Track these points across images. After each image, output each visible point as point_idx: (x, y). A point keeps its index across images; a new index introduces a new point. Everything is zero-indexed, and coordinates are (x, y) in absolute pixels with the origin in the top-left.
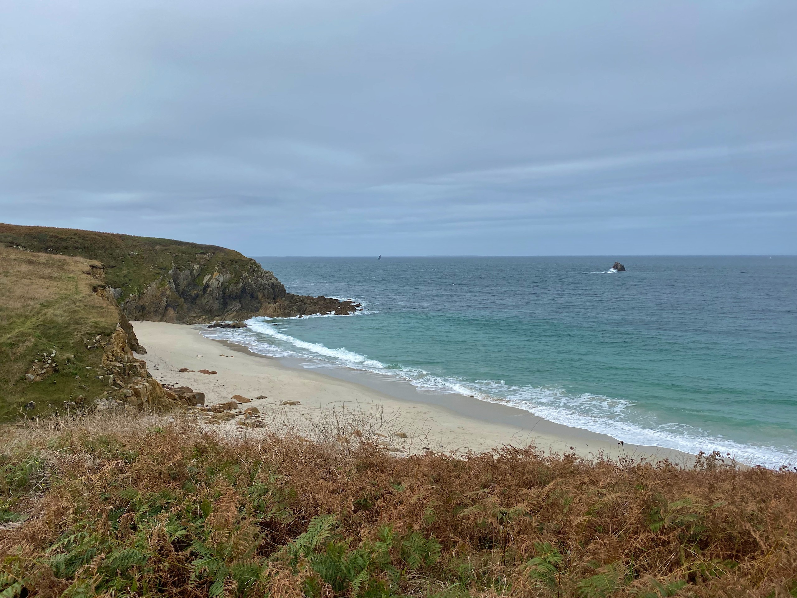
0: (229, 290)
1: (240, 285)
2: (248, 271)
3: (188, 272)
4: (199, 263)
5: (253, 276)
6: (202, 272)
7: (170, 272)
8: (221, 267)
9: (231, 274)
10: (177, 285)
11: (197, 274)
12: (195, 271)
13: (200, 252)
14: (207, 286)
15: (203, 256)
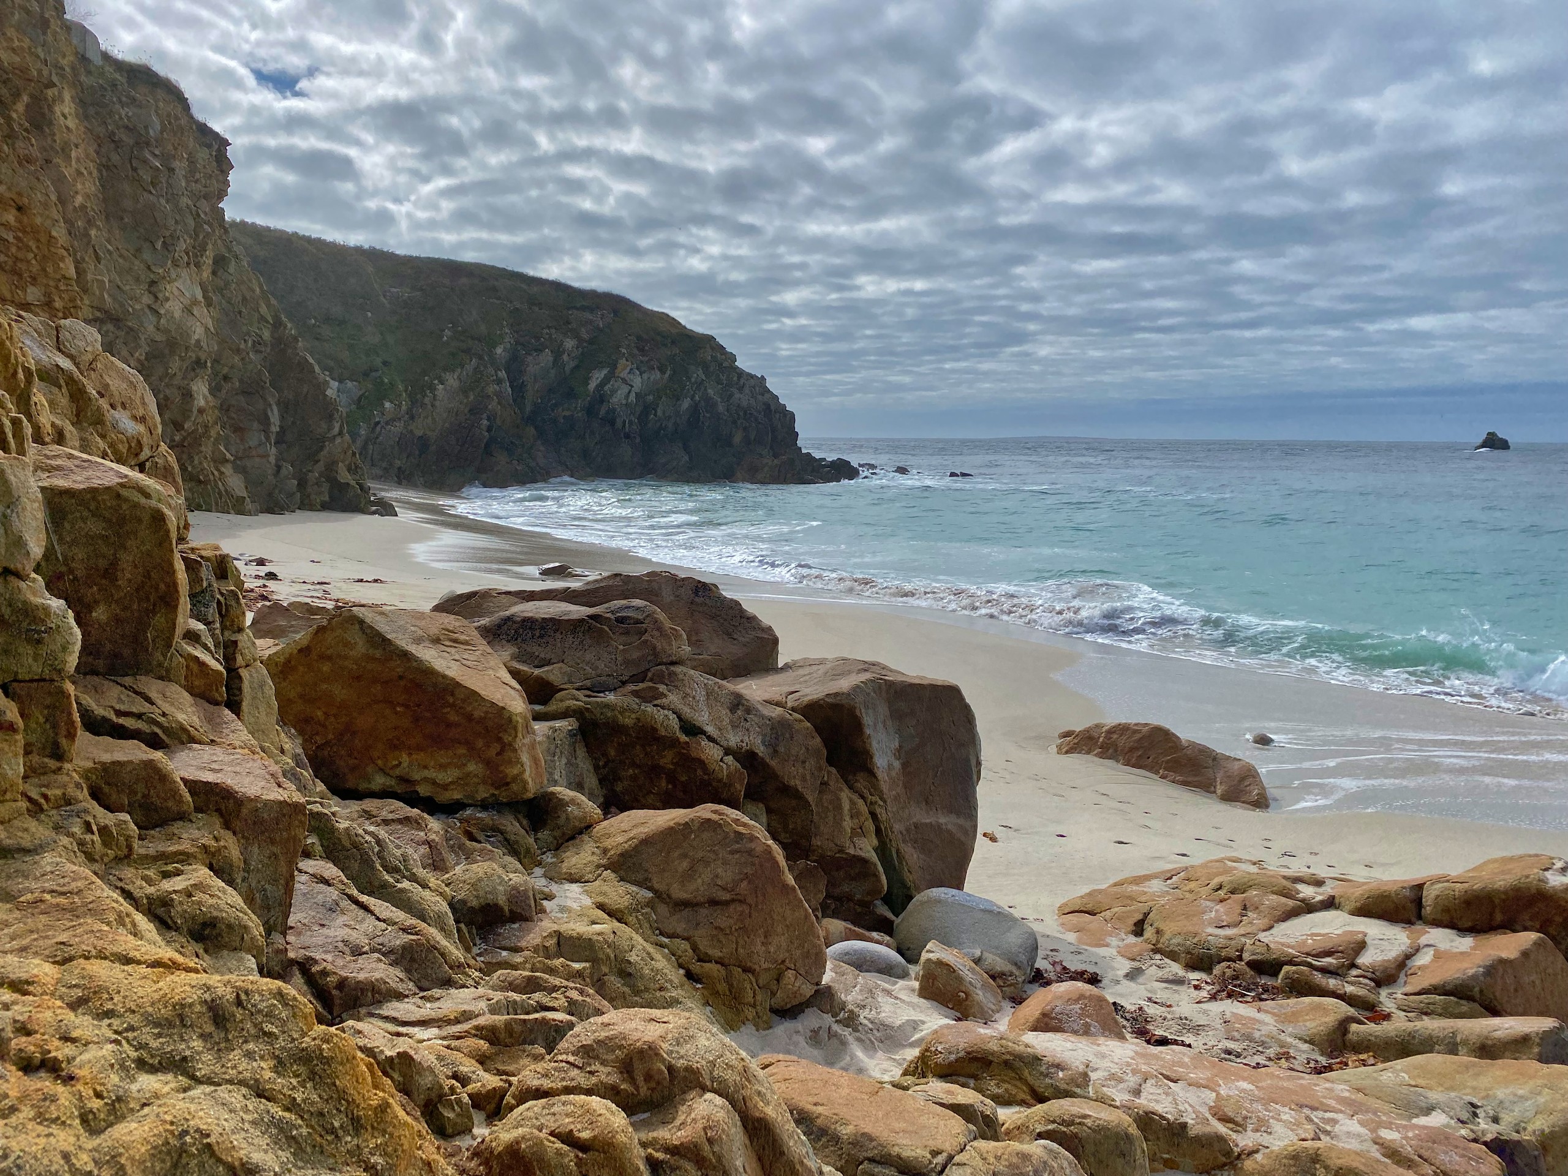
0: (655, 415)
1: (686, 404)
2: (705, 367)
3: (547, 357)
4: (576, 336)
5: (719, 382)
6: (587, 361)
7: (499, 350)
8: (636, 351)
9: (663, 372)
10: (519, 389)
11: (572, 364)
12: (565, 357)
13: (578, 305)
14: (601, 397)
15: (588, 315)
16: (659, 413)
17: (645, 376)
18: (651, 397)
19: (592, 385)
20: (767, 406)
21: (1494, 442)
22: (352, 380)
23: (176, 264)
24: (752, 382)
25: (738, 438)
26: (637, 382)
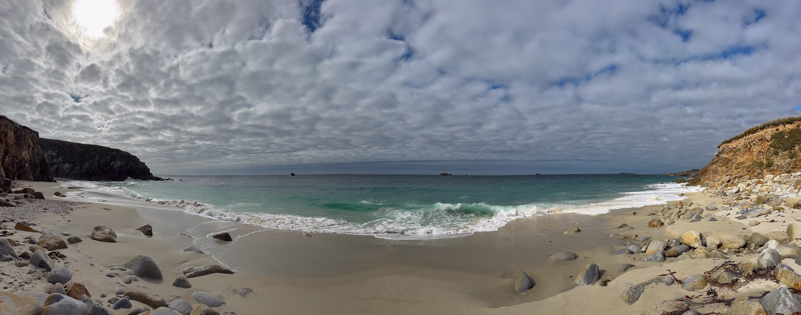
1: (128, 167)
2: (133, 161)
4: (110, 156)
5: (135, 163)
6: (112, 160)
8: (120, 159)
9: (124, 162)
10: (99, 165)
11: (109, 161)
13: (110, 151)
14: (113, 166)
16: (123, 168)
17: (121, 163)
18: (122, 166)
19: (111, 165)
20: (144, 168)
21: (293, 174)
23: (24, 150)
24: (142, 163)
25: (138, 173)
26: (119, 163)
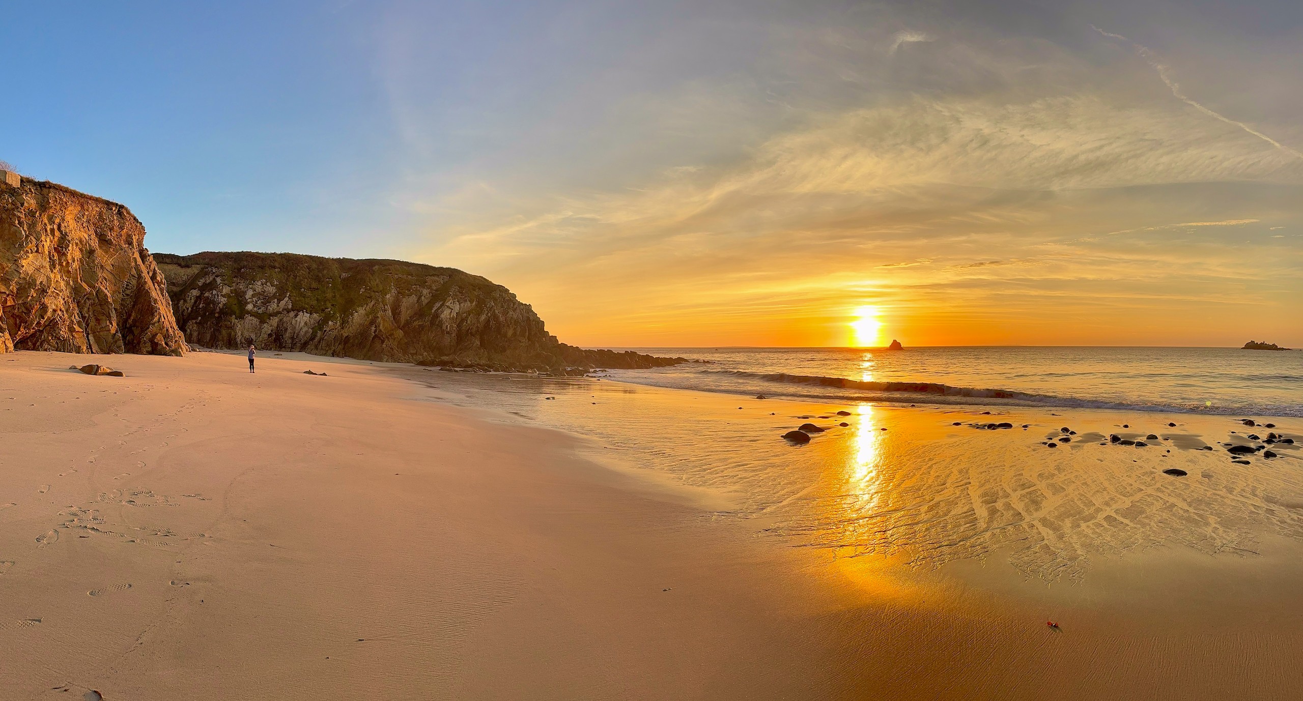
0: (467, 323)
1: (483, 318)
2: (496, 300)
3: (413, 298)
4: (430, 287)
6: (435, 297)
7: (388, 296)
8: (458, 293)
9: (471, 302)
10: (396, 315)
11: (426, 301)
12: (423, 298)
13: (431, 274)
15: (436, 278)
16: (469, 322)
17: (462, 305)
18: (465, 315)
19: (433, 311)
20: (530, 318)
22: (316, 313)
24: (523, 307)
25: (510, 333)
26: (457, 308)
